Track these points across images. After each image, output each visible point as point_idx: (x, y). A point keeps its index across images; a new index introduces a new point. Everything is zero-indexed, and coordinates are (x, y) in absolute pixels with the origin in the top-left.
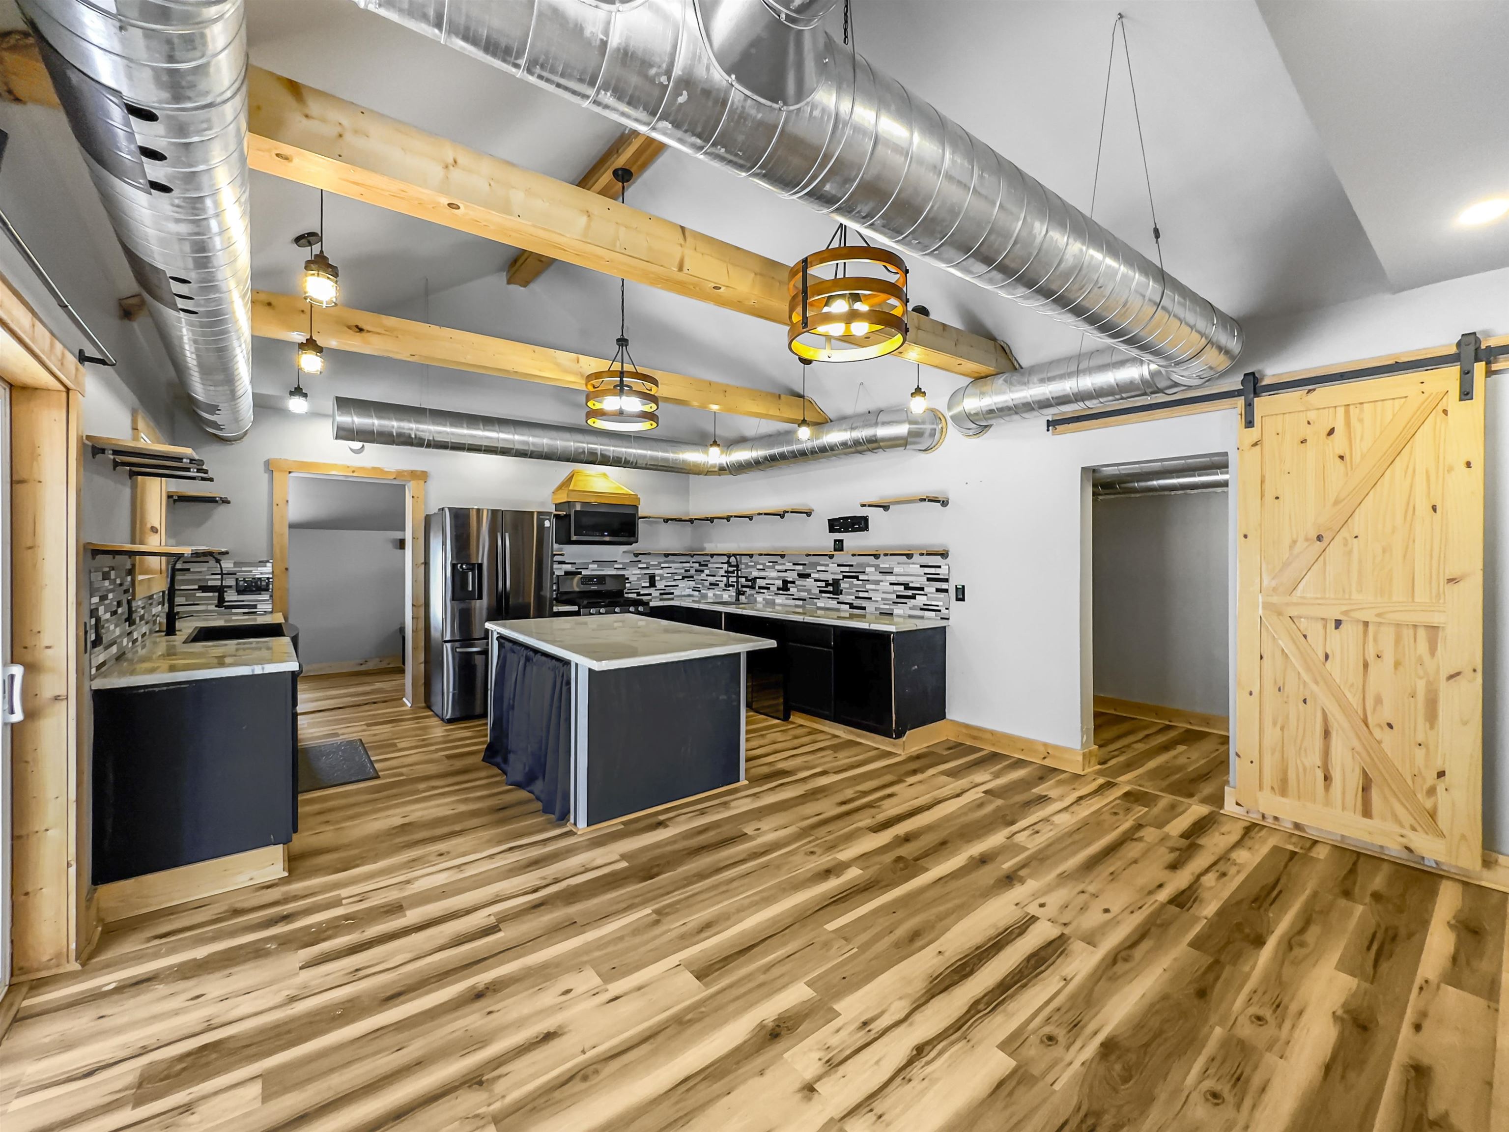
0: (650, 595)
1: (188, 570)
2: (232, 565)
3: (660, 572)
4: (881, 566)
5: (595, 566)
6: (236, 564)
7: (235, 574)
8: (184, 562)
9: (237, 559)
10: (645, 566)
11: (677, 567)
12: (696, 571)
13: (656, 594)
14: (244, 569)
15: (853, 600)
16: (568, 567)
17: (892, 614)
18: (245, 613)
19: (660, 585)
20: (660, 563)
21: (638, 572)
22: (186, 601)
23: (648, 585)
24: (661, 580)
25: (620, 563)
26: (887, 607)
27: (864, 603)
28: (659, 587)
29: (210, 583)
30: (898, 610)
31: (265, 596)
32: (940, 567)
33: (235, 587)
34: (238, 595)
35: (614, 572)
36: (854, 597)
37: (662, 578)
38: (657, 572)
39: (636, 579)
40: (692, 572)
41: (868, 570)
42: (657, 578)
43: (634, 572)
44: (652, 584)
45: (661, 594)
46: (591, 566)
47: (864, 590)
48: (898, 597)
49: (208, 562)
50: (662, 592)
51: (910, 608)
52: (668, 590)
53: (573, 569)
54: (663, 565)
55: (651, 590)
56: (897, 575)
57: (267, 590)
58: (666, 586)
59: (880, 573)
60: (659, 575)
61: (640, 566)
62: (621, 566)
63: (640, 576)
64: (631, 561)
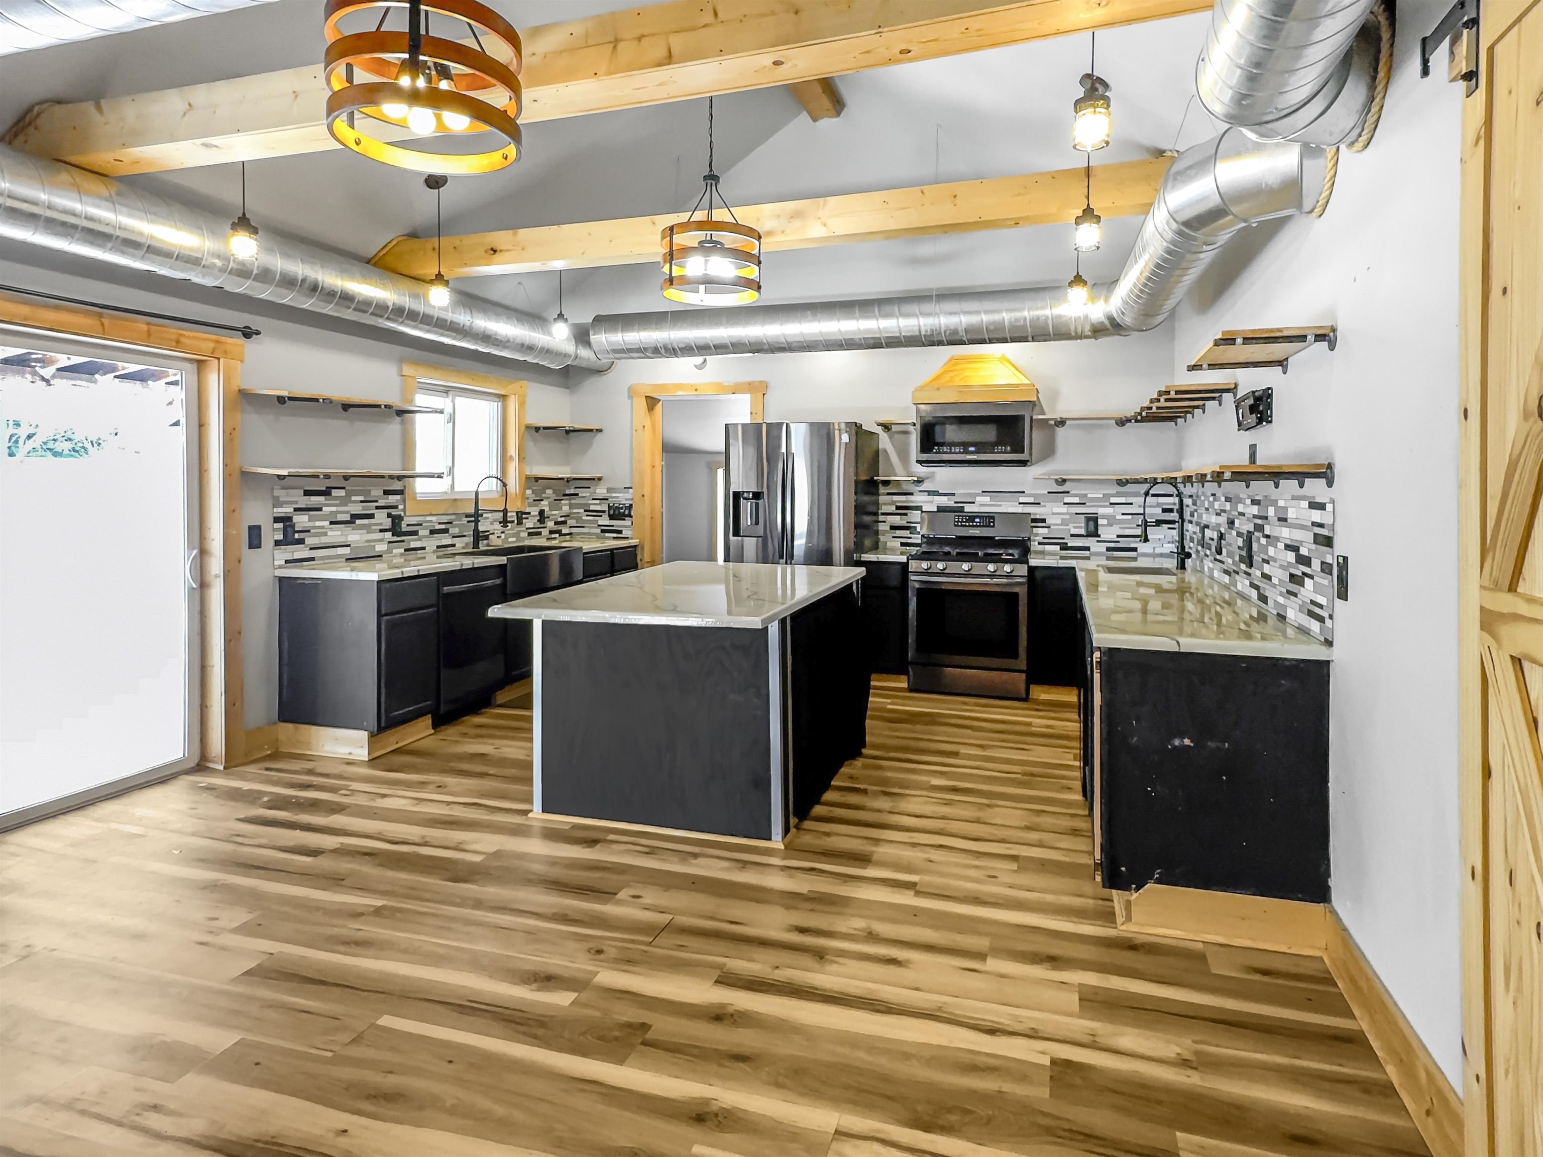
0: (1088, 549)
1: (577, 495)
2: (605, 491)
3: (1109, 511)
5: (986, 499)
6: (609, 490)
7: (607, 499)
8: (576, 488)
9: (610, 485)
10: (1076, 500)
13: (1102, 547)
14: (614, 495)
16: (944, 501)
18: (614, 538)
19: (1108, 533)
20: (1106, 496)
21: (1064, 509)
22: (577, 523)
23: (1082, 531)
24: (1110, 525)
25: (1030, 495)
28: (1104, 537)
29: (592, 508)
31: (627, 522)
33: (607, 512)
34: (610, 519)
35: (1020, 509)
37: (1112, 521)
38: (1101, 511)
39: (1059, 522)
42: (1100, 522)
43: (1055, 510)
44: (1093, 533)
45: (1108, 549)
46: (979, 499)
49: (589, 488)
50: (1112, 545)
52: (1124, 543)
53: (951, 503)
54: (1113, 500)
55: (1090, 542)
57: (630, 516)
58: (1118, 536)
60: (1104, 517)
61: (1067, 500)
62: (1031, 500)
63: (1068, 517)
64: (1049, 493)
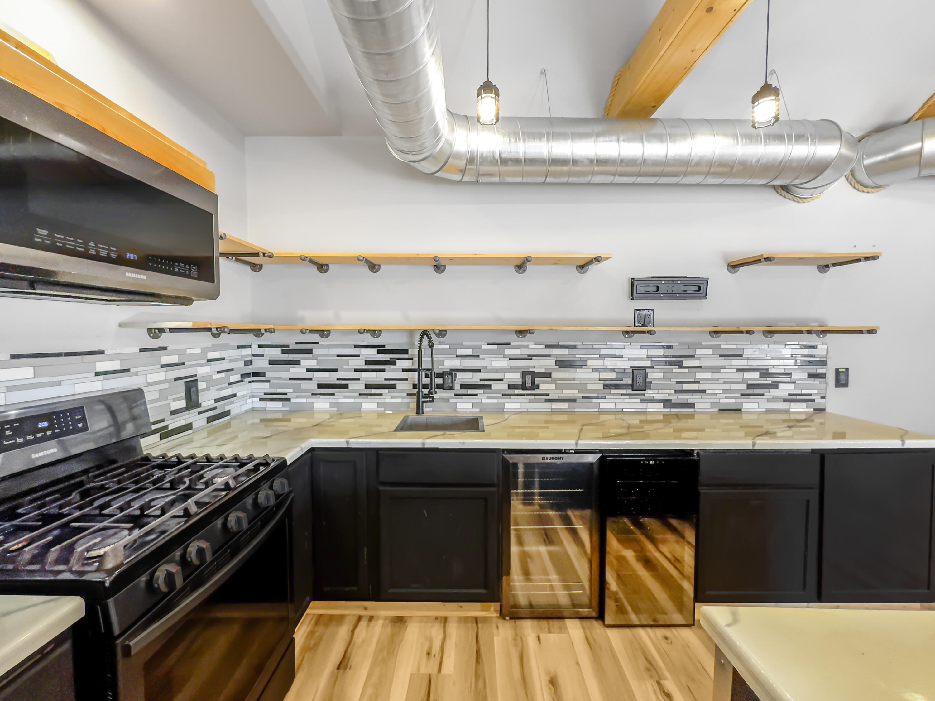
0: (190, 426)
4: (722, 347)
10: (172, 359)
15: (669, 395)
17: (740, 410)
19: (206, 399)
20: (205, 351)
21: (161, 375)
23: (183, 404)
24: (208, 388)
25: (113, 357)
26: (733, 401)
27: (691, 398)
28: (203, 405)
30: (749, 405)
32: (814, 347)
35: (109, 385)
36: (672, 392)
38: (201, 371)
39: (160, 396)
41: (699, 352)
42: (202, 385)
43: (153, 378)
44: (194, 403)
45: (207, 419)
47: (693, 380)
48: (750, 386)
50: (211, 414)
51: (768, 401)
52: (222, 407)
54: (211, 355)
56: (748, 359)
58: (217, 401)
59: (721, 356)
60: (202, 379)
61: (165, 360)
62: (116, 365)
63: (166, 386)
64: (141, 350)
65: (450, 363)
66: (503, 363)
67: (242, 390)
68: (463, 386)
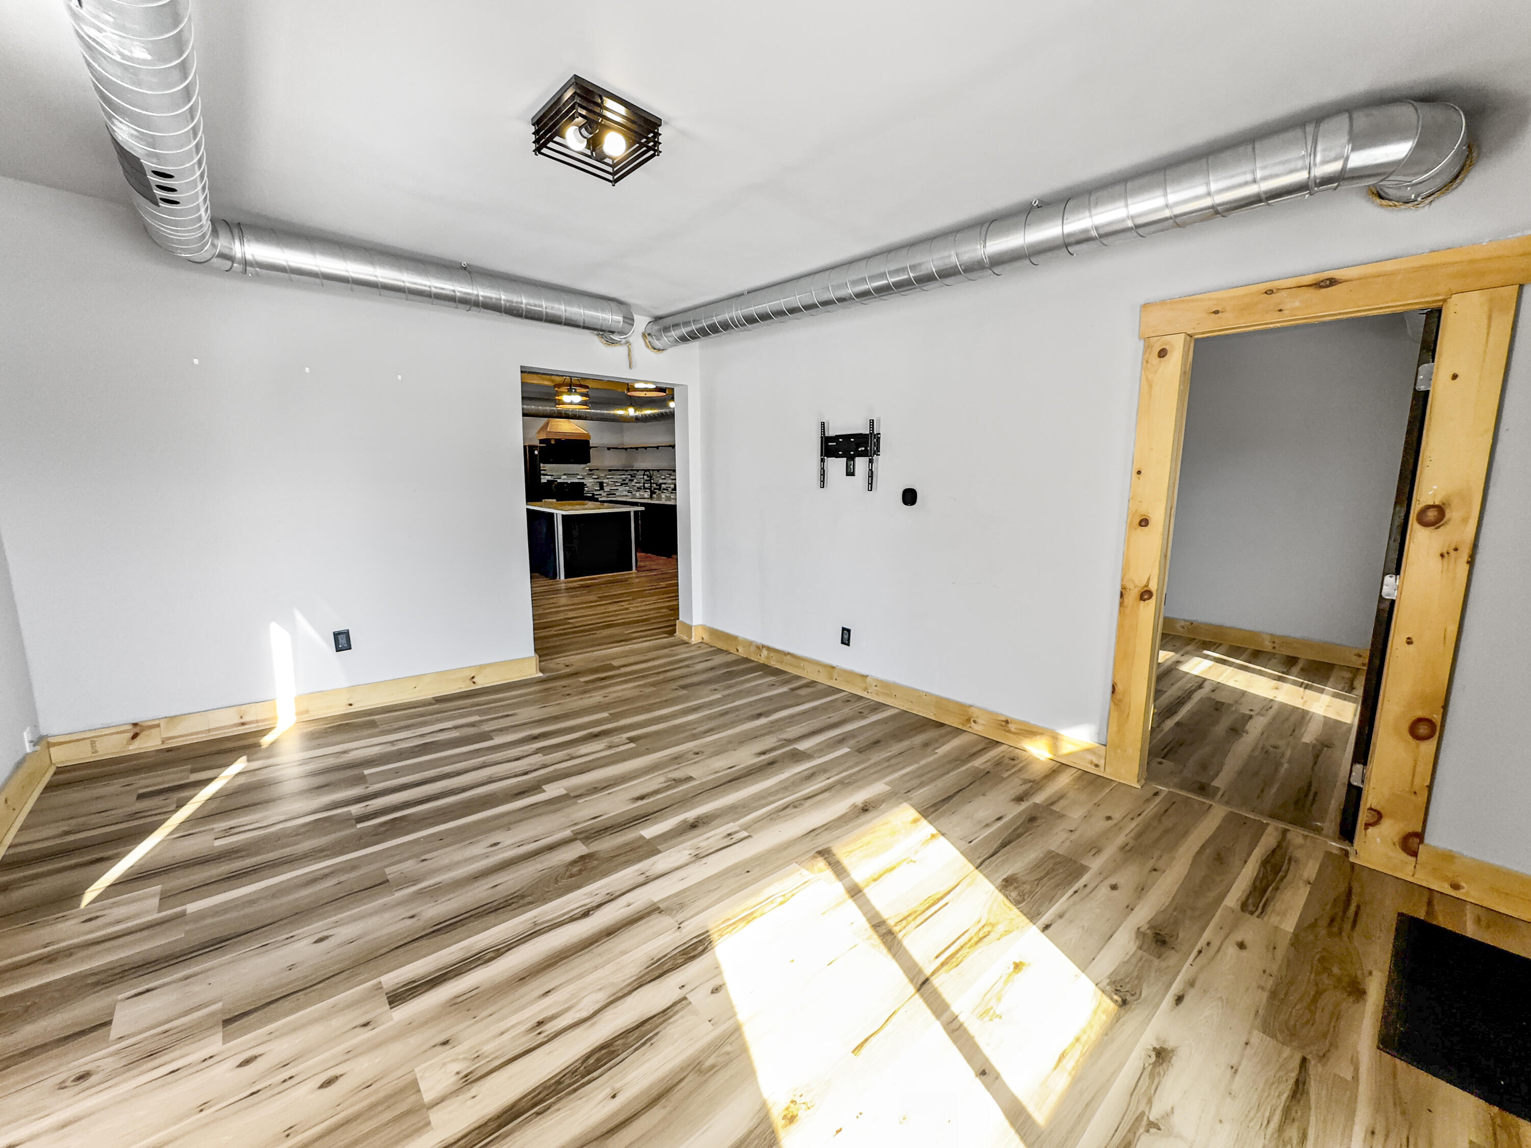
0: (600, 495)
3: (607, 481)
5: (565, 477)
10: (596, 477)
11: (618, 478)
12: (630, 480)
13: (605, 494)
19: (607, 489)
20: (606, 476)
21: (592, 481)
23: (599, 489)
25: (581, 475)
35: (577, 481)
38: (604, 481)
39: (591, 485)
40: (627, 481)
42: (605, 485)
43: (590, 481)
44: (602, 488)
45: (607, 495)
46: (563, 477)
50: (608, 493)
52: (612, 492)
54: (608, 477)
55: (601, 492)
58: (610, 490)
60: (605, 483)
61: (593, 477)
62: (582, 477)
64: (587, 474)
65: (661, 481)
66: (670, 481)
67: (621, 489)
68: (664, 489)
